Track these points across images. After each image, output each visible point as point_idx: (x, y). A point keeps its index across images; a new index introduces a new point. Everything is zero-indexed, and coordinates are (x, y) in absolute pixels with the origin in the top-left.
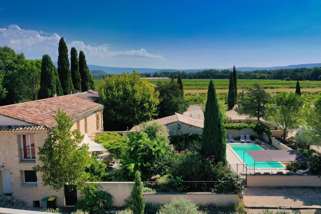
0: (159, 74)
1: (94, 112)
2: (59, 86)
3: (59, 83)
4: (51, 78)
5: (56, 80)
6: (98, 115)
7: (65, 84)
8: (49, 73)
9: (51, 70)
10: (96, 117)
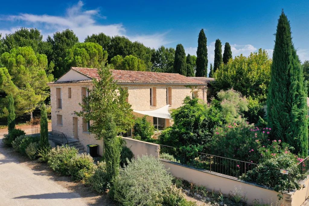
1: (185, 86)
2: (190, 72)
3: (190, 70)
4: (181, 65)
5: (187, 67)
6: (197, 92)
7: (202, 73)
8: (180, 60)
9: (183, 57)
10: (192, 93)
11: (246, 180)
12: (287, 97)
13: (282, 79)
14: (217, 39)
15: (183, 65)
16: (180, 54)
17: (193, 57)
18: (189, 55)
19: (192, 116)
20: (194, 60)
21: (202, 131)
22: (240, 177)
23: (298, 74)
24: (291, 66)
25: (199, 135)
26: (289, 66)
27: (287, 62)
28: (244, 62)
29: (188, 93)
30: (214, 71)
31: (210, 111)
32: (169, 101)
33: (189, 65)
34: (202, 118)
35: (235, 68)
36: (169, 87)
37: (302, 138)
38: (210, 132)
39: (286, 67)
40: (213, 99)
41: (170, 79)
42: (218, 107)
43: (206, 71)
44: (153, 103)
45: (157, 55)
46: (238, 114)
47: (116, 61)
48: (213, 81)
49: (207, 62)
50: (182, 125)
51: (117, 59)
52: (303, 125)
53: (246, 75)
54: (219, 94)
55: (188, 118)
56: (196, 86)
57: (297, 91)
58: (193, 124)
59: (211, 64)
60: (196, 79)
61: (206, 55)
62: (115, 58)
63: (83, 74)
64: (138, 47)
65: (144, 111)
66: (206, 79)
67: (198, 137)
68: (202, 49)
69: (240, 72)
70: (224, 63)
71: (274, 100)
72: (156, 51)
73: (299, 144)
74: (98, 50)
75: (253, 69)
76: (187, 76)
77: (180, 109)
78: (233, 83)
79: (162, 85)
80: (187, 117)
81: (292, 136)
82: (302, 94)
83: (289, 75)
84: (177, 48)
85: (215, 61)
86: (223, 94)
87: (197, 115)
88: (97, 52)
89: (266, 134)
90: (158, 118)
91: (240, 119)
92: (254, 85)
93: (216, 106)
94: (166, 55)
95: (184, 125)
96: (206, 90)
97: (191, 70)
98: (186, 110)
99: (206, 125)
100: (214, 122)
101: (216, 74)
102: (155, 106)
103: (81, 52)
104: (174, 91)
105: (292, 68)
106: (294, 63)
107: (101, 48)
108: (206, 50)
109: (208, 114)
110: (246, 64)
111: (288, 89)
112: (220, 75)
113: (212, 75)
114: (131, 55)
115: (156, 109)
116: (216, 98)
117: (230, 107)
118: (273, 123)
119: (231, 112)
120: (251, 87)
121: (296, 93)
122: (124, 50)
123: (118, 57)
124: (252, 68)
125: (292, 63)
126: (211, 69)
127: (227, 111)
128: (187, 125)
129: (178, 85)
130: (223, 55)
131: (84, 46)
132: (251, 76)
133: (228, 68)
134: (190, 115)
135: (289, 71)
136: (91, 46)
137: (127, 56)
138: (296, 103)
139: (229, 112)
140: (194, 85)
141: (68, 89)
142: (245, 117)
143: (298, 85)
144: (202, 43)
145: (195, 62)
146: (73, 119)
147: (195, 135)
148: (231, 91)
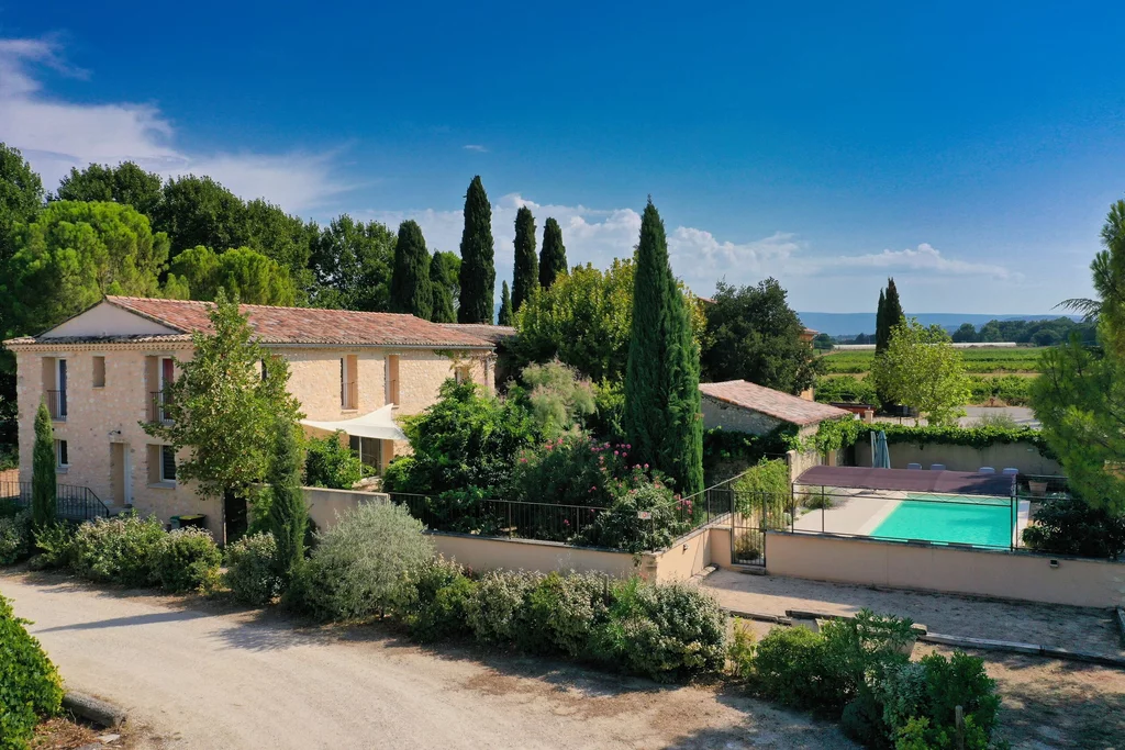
0: (977, 331)
1: (435, 351)
2: (441, 309)
3: (442, 301)
4: (415, 286)
5: (434, 293)
6: (468, 368)
7: (476, 311)
8: (412, 270)
9: (419, 262)
10: (453, 371)
11: (580, 544)
12: (660, 378)
13: (650, 340)
14: (522, 207)
15: (421, 287)
16: (411, 253)
17: (449, 258)
18: (437, 254)
19: (464, 426)
20: (452, 268)
21: (489, 461)
22: (569, 539)
23: (680, 330)
24: (665, 316)
25: (481, 471)
26: (662, 313)
27: (659, 306)
28: (596, 285)
29: (443, 369)
30: (515, 309)
31: (505, 412)
32: (392, 394)
33: (438, 285)
34: (488, 429)
35: (571, 300)
36: (392, 354)
37: (688, 458)
38: (505, 461)
39: (657, 315)
40: (512, 385)
41: (394, 332)
42: (524, 403)
43: (490, 305)
44: (349, 400)
45: (327, 243)
46: (571, 421)
47: (191, 265)
48: (511, 337)
49: (493, 277)
50: (439, 448)
51: (198, 260)
52: (690, 433)
53: (599, 321)
54: (526, 372)
55: (454, 430)
56: (465, 351)
57: (678, 365)
58: (465, 443)
59: (504, 282)
60: (463, 330)
61: (489, 255)
62: (188, 255)
63: (148, 318)
64: (263, 219)
65: (325, 420)
66: (491, 330)
67: (478, 473)
68: (477, 236)
69: (584, 314)
70: (542, 285)
71: (636, 384)
72: (321, 230)
73: (685, 473)
74: (135, 228)
75: (617, 307)
76: (434, 320)
77: (432, 411)
78: (566, 343)
79: (372, 349)
80: (449, 429)
81: (670, 456)
82: (687, 370)
83: (663, 332)
84: (402, 232)
85: (515, 274)
86: (535, 374)
87: (474, 423)
88: (134, 235)
89: (620, 455)
90: (363, 438)
91: (576, 432)
92: (620, 349)
93: (519, 402)
94: (357, 246)
95: (443, 449)
96: (492, 364)
97: (446, 302)
98: (448, 413)
99: (496, 445)
100: (516, 440)
101: (520, 315)
102: (353, 408)
103: (75, 237)
104: (406, 367)
105: (668, 318)
106: (672, 307)
107: (144, 221)
108: (488, 241)
109: (502, 421)
110: (600, 292)
111: (661, 360)
112: (530, 320)
113: (507, 315)
114: (245, 248)
115: (358, 416)
116: (520, 383)
117: (552, 404)
118: (636, 431)
119: (555, 416)
120: (612, 355)
121: (676, 368)
122: (217, 227)
123: (200, 252)
124: (614, 302)
125: (669, 307)
126: (504, 299)
127: (545, 414)
128: (450, 448)
129: (418, 350)
130: (538, 257)
131: (82, 214)
132: (610, 327)
133: (552, 301)
134: (458, 424)
135: (662, 325)
136: (108, 213)
137: (231, 251)
138: (676, 388)
139: (551, 417)
140: (460, 350)
141: (91, 359)
142: (588, 427)
143: (680, 353)
144: (476, 218)
145: (454, 274)
146: (112, 449)
147: (472, 471)
148: (555, 366)
